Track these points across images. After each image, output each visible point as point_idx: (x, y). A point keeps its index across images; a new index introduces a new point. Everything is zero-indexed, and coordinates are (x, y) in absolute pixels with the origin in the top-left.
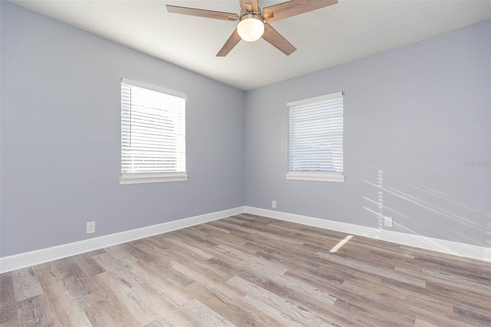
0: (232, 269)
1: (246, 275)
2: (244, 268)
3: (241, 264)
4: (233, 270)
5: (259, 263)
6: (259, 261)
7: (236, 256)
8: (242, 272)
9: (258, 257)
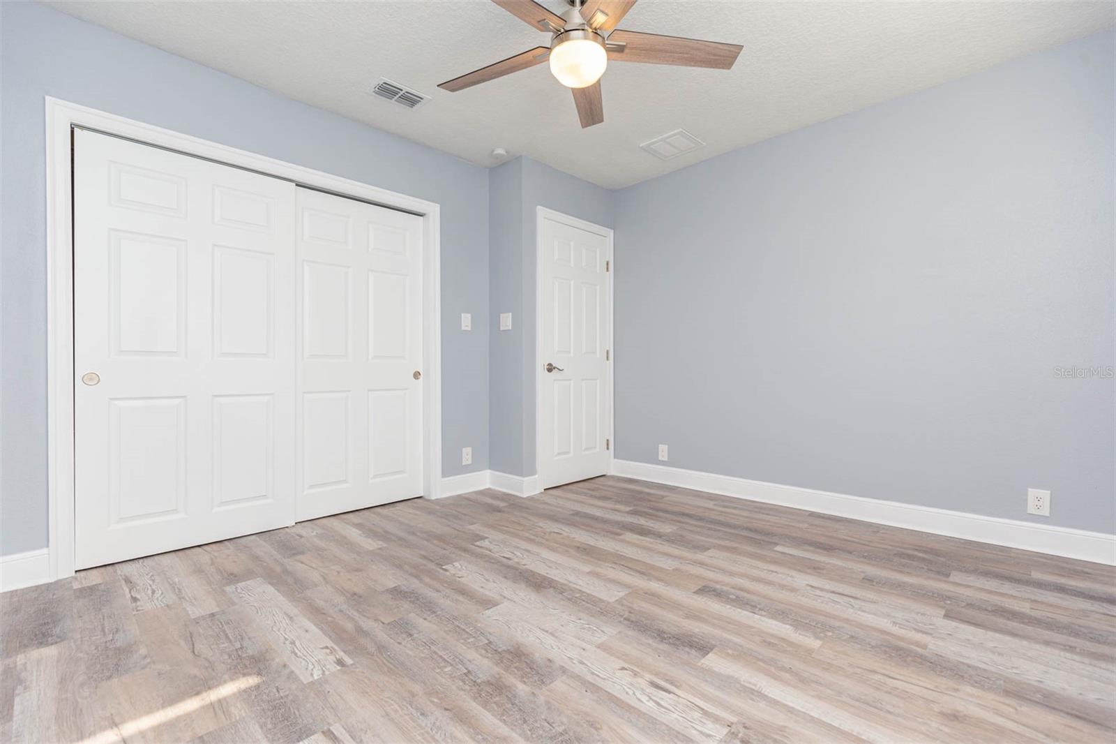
0: (625, 619)
1: (588, 603)
2: (592, 619)
3: (602, 631)
4: (622, 616)
5: (551, 633)
6: (549, 640)
7: (626, 665)
8: (598, 609)
9: (550, 657)
